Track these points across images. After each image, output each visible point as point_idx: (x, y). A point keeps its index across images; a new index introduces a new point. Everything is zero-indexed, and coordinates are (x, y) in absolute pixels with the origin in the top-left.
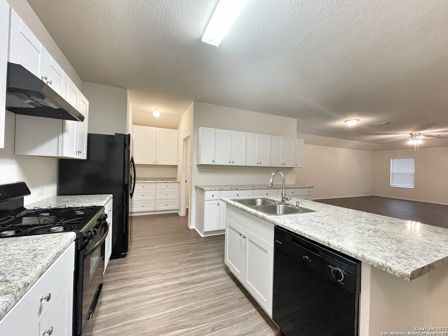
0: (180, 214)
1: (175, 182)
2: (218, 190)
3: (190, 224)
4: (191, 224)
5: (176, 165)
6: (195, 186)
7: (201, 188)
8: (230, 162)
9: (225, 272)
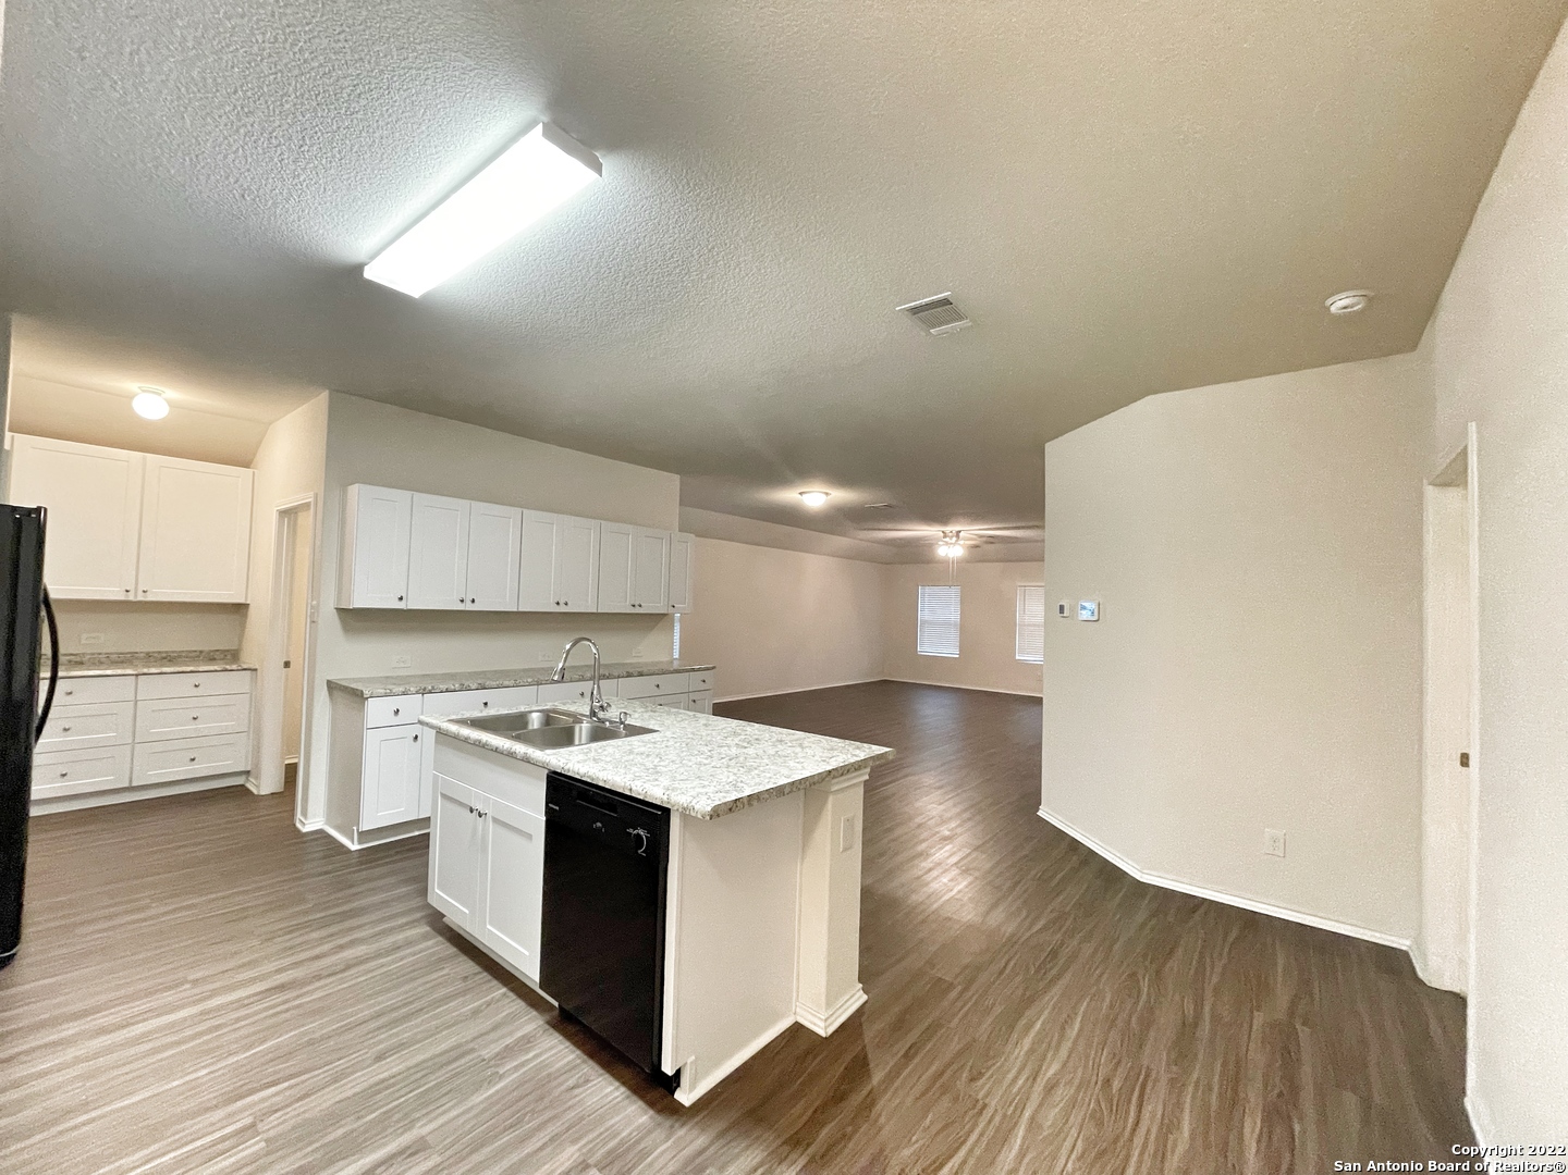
0: (257, 787)
1: (234, 667)
2: (417, 693)
3: (305, 814)
4: (309, 815)
5: (242, 601)
6: (328, 682)
7: (353, 689)
8: (462, 601)
9: (428, 928)
